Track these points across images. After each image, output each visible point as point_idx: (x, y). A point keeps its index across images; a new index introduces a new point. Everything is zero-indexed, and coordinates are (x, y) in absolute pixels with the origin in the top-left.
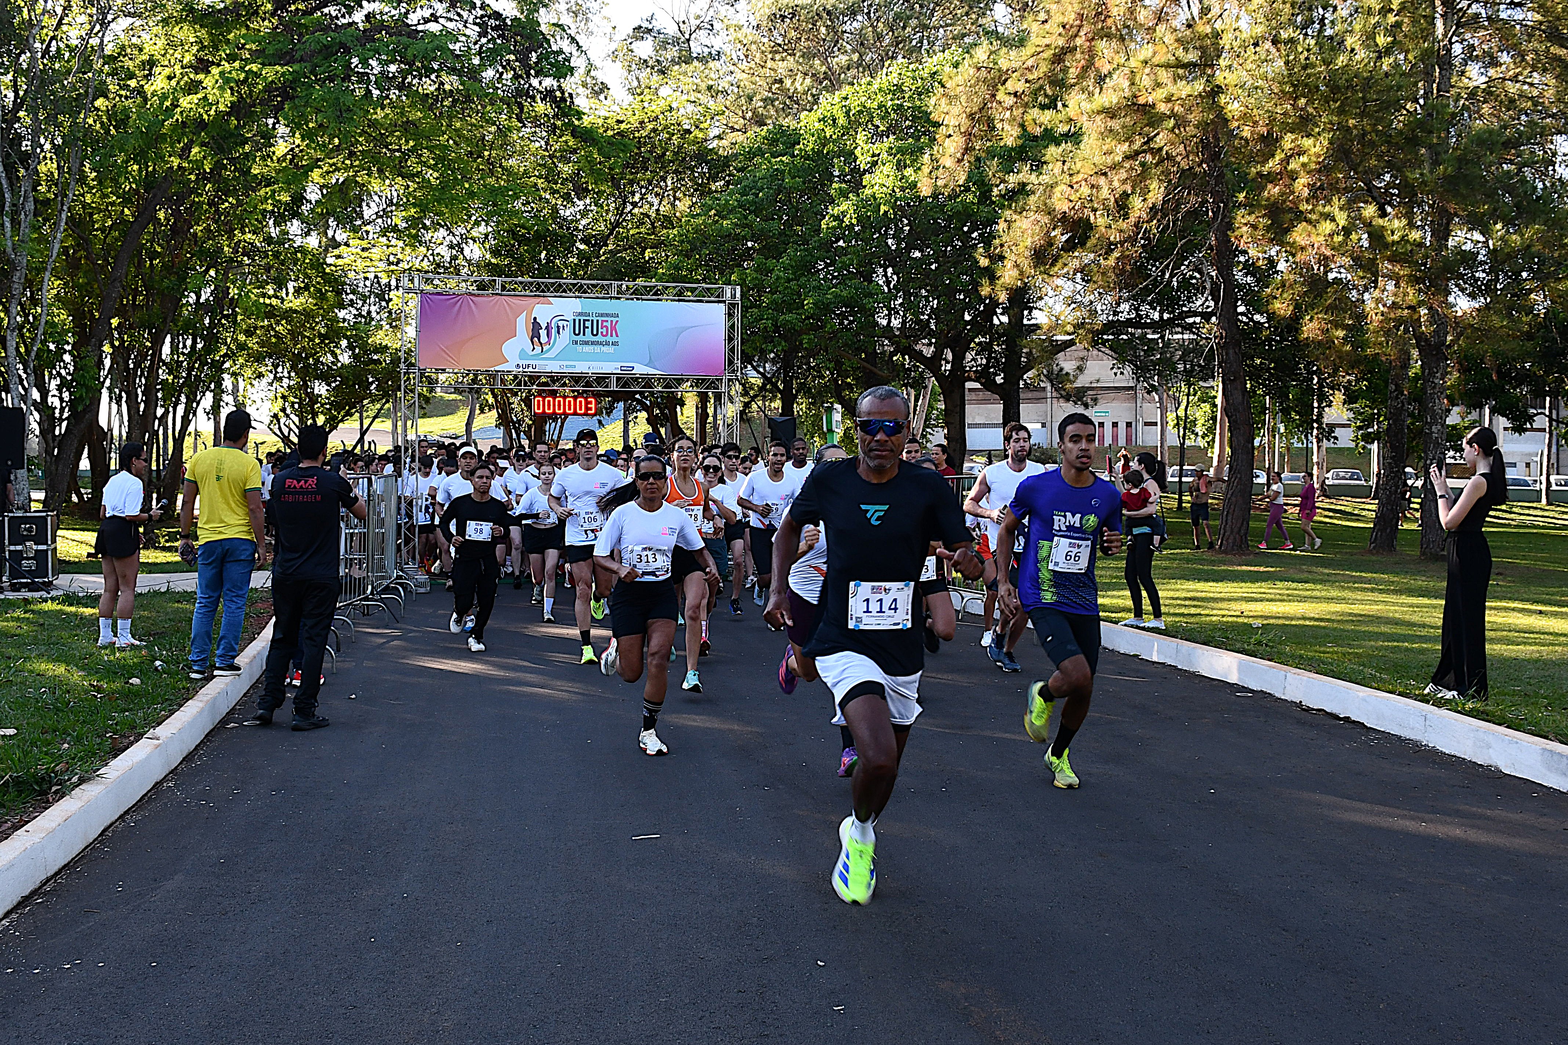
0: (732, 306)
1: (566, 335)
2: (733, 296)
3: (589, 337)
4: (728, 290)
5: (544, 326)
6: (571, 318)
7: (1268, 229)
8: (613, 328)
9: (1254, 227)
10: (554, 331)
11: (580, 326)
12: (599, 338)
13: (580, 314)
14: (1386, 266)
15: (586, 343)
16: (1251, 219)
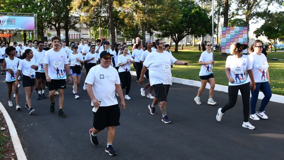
0: (35, 17)
1: (6, 23)
2: (36, 16)
3: (10, 23)
4: (35, 14)
5: (2, 21)
6: (7, 19)
7: (119, 4)
8: (15, 21)
9: (117, 4)
10: (4, 22)
11: (8, 21)
12: (12, 23)
13: (9, 19)
14: (138, 11)
15: (10, 24)
16: (116, 2)
